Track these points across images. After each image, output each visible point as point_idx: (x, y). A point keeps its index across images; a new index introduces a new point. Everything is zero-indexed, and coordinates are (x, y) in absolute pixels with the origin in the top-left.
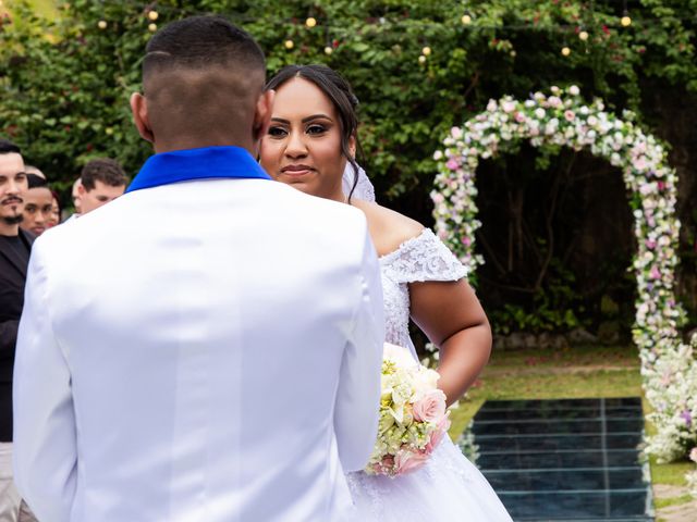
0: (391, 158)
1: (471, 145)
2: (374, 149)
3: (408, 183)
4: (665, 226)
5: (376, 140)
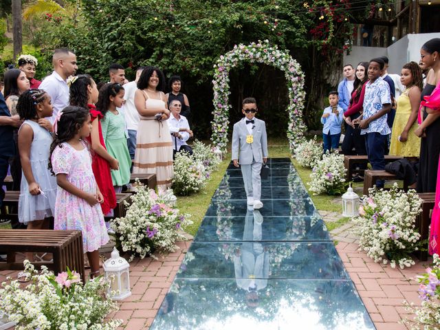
0: (198, 70)
1: (227, 62)
2: (192, 67)
3: (204, 79)
4: (300, 94)
5: (192, 63)
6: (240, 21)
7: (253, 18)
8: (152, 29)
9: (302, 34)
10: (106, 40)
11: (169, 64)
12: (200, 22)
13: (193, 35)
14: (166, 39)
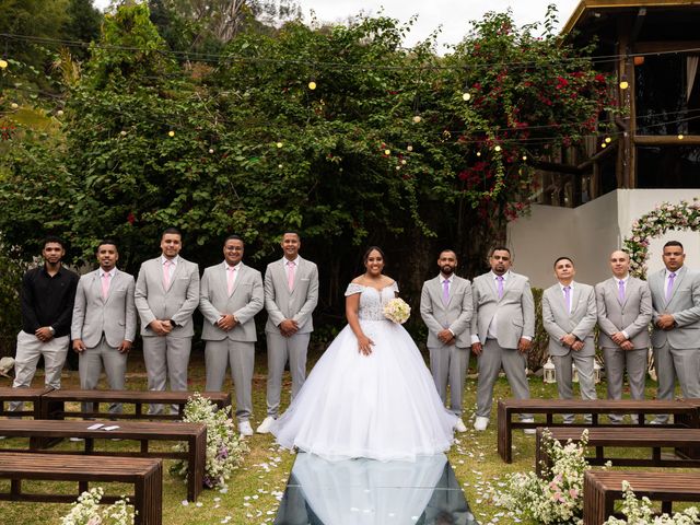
2: (245, 226)
5: (247, 220)
6: (339, 150)
7: (362, 146)
8: (177, 155)
9: (444, 180)
10: (91, 171)
11: (203, 220)
12: (265, 149)
13: (251, 169)
14: (200, 174)
